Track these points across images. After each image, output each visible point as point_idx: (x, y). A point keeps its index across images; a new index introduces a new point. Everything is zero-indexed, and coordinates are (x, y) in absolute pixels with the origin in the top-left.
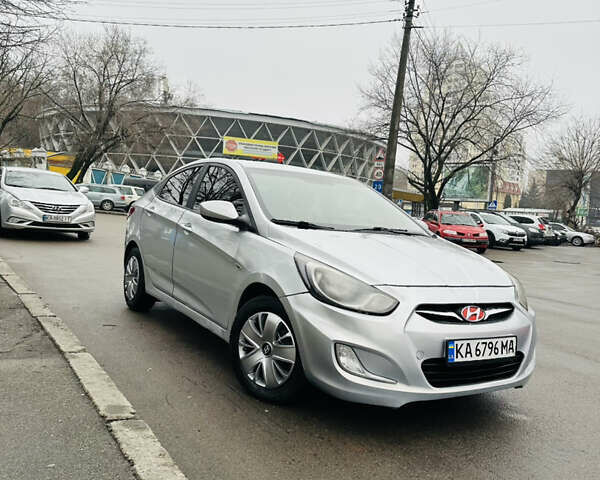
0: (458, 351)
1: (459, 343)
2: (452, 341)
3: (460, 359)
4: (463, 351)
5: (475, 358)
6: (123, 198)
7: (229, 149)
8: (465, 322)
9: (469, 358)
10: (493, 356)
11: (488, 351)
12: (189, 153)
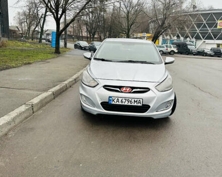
0: (113, 100)
1: (114, 98)
2: (111, 97)
3: (114, 103)
4: (115, 101)
5: (120, 103)
6: (167, 49)
7: (220, 26)
8: (122, 92)
9: (118, 103)
10: (129, 104)
11: (127, 102)
12: (203, 29)
